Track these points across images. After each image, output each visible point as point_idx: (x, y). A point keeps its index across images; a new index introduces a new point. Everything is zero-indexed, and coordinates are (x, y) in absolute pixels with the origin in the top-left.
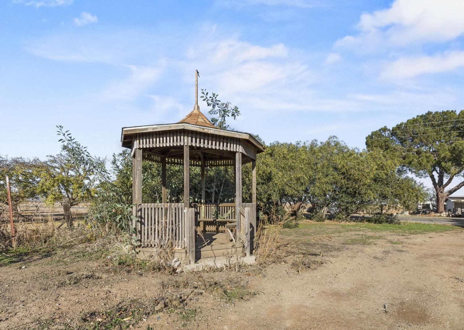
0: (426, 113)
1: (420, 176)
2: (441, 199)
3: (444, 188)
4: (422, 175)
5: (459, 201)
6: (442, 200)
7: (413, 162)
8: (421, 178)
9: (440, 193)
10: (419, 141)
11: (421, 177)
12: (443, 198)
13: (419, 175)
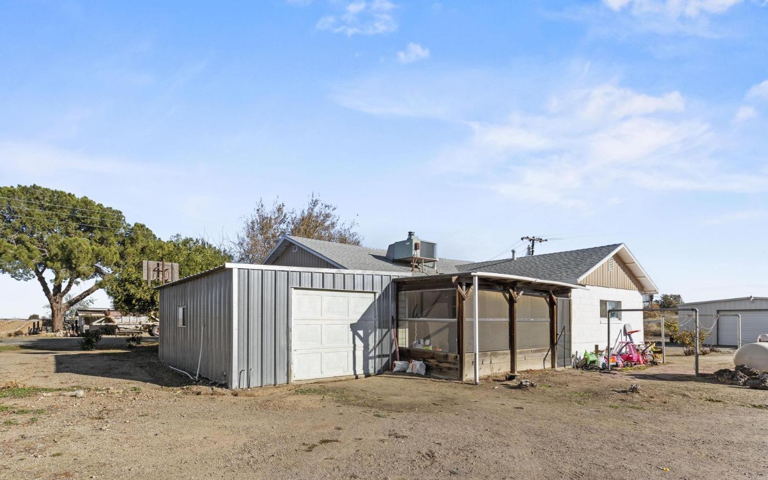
0: (31, 186)
1: (17, 278)
2: (57, 312)
3: (62, 297)
4: (22, 276)
5: (89, 315)
6: (59, 314)
7: (4, 255)
8: (20, 280)
9: (54, 304)
10: (19, 224)
11: (20, 278)
12: (60, 310)
13: (16, 275)
